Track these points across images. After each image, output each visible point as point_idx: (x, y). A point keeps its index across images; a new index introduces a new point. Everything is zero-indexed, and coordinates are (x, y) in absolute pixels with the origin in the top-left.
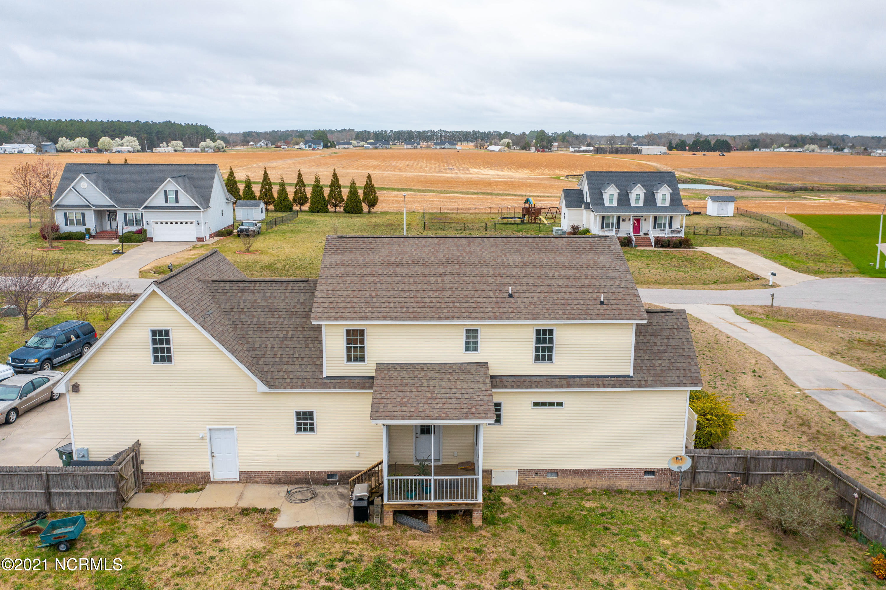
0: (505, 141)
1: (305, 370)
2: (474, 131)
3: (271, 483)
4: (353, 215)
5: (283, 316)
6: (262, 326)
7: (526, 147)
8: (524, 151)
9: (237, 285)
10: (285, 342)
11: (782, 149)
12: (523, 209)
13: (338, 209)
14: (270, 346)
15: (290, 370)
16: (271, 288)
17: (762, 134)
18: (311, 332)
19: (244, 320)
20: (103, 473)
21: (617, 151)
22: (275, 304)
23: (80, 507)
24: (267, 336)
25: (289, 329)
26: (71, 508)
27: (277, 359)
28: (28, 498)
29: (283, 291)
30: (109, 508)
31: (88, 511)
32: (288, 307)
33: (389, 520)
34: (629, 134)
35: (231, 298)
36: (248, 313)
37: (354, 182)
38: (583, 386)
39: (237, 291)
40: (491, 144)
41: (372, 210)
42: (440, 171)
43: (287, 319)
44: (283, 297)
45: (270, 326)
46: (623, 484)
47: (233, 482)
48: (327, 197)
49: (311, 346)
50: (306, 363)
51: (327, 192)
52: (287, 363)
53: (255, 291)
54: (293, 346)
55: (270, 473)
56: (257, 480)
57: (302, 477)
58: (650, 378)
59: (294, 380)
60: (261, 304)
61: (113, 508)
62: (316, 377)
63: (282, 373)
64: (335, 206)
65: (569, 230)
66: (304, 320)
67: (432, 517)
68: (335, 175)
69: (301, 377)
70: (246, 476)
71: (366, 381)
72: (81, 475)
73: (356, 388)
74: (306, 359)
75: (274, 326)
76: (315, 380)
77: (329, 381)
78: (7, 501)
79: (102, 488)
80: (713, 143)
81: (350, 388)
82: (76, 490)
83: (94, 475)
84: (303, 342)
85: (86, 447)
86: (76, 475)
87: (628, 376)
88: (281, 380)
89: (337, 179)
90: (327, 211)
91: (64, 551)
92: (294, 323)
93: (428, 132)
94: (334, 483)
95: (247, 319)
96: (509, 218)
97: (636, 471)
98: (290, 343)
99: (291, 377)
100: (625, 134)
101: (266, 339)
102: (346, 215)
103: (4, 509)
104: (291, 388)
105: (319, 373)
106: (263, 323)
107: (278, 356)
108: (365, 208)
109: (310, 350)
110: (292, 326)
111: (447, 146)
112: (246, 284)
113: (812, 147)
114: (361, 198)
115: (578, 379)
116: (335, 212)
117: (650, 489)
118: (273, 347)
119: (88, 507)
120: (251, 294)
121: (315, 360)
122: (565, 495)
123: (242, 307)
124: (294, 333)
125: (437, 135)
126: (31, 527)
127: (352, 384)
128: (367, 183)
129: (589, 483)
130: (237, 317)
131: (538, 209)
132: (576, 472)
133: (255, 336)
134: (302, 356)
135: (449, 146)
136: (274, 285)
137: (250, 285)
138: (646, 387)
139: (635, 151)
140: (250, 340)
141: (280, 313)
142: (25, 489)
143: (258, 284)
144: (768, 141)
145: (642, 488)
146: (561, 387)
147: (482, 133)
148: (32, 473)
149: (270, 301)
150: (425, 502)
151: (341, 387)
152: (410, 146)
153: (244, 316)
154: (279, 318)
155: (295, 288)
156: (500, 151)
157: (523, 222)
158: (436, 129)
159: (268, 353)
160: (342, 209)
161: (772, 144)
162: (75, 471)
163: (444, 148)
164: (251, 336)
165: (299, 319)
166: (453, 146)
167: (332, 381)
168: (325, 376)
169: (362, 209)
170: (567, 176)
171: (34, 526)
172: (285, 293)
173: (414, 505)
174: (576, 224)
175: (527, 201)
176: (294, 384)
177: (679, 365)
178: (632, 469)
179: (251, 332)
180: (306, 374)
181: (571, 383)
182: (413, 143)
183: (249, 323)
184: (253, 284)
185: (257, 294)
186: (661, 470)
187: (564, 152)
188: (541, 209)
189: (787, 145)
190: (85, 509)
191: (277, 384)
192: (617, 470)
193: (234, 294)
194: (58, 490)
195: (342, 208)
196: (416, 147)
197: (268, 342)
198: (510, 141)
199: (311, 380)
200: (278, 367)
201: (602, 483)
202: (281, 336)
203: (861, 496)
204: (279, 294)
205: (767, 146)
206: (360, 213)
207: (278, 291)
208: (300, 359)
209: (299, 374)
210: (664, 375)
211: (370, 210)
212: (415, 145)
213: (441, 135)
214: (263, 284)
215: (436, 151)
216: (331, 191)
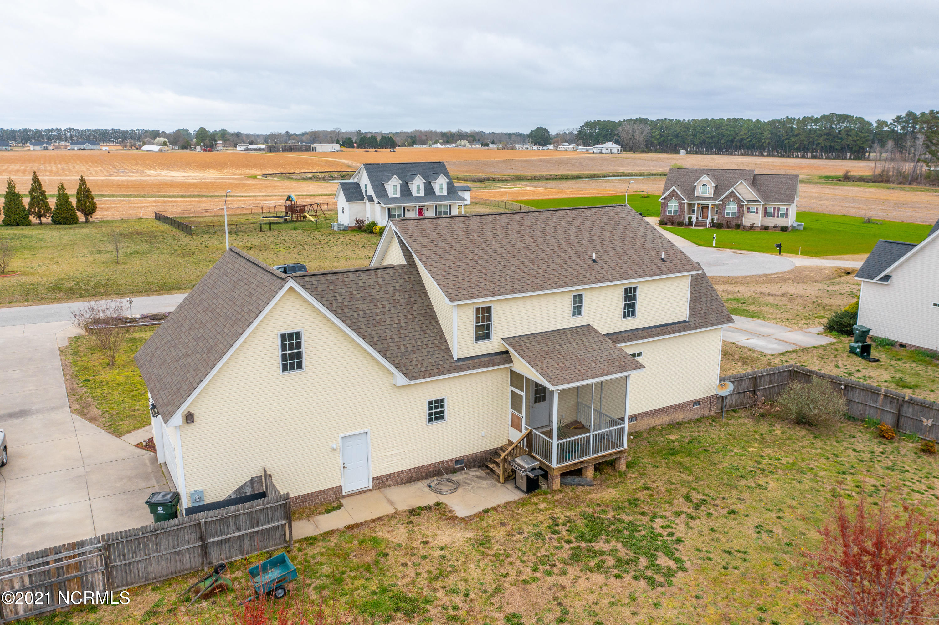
0: (161, 139)
1: (434, 356)
2: (113, 129)
3: (403, 483)
4: (66, 226)
5: (387, 306)
6: (372, 318)
7: (186, 146)
8: (185, 150)
9: (323, 278)
10: (402, 332)
11: (439, 145)
12: (286, 206)
13: (44, 220)
14: (388, 337)
15: (420, 358)
16: (360, 278)
17: (416, 131)
18: (422, 318)
19: (349, 314)
20: (272, 505)
21: (290, 149)
22: (373, 294)
23: (242, 553)
24: (381, 327)
25: (399, 318)
26: (231, 557)
27: (403, 350)
28: (178, 559)
29: (375, 280)
30: (277, 545)
31: (252, 554)
32: (387, 296)
33: (557, 483)
34: (287, 132)
35: (324, 292)
36: (350, 307)
37: (63, 187)
38: (659, 335)
39: (327, 285)
40: (144, 144)
41: (91, 220)
42: (111, 175)
43: (392, 308)
44: (377, 286)
45: (379, 317)
46: (680, 417)
47: (365, 491)
48: (27, 207)
49: (428, 331)
50: (432, 349)
51: (26, 201)
52: (414, 352)
53: (346, 283)
54: (411, 334)
55: (402, 472)
56: (389, 483)
57: (432, 470)
58: (700, 321)
59: (430, 368)
60: (358, 295)
61: (280, 544)
62: (447, 362)
63: (414, 363)
64: (39, 216)
65: (353, 224)
66: (409, 307)
67: (590, 472)
68: (36, 179)
69: (434, 364)
70: (378, 481)
71: (494, 357)
72: (245, 514)
73: (488, 366)
74: (430, 346)
75: (382, 316)
76: (449, 365)
77: (461, 363)
78: (150, 569)
79: (268, 523)
80: (379, 139)
81: (483, 367)
82: (239, 534)
83: (260, 510)
84: (419, 329)
85: (200, 489)
86: (239, 515)
87: (685, 321)
88: (417, 370)
89: (40, 184)
90: (29, 224)
91: (283, 596)
92: (401, 311)
93: (52, 130)
94: (461, 469)
95: (354, 313)
96: (275, 217)
97: (688, 403)
98: (407, 331)
99: (425, 365)
100: (283, 132)
101: (382, 331)
102: (54, 226)
103: (146, 580)
104: (430, 376)
105: (448, 357)
106: (371, 315)
107: (402, 346)
108: (81, 217)
109: (430, 336)
110: (400, 315)
111: (87, 146)
112: (334, 277)
113: (464, 142)
114: (74, 204)
115: (653, 329)
116: (41, 224)
117: (697, 416)
118: (393, 339)
119: (251, 550)
120: (343, 287)
121: (439, 345)
122: (645, 435)
123: (340, 301)
124: (406, 321)
125: (65, 135)
126: (214, 586)
127: (483, 363)
128: (80, 187)
129: (657, 421)
130: (340, 312)
131: (301, 206)
132: (649, 414)
133: (369, 329)
134: (425, 343)
135: (90, 147)
136: (362, 274)
137: (337, 277)
138: (700, 328)
139: (309, 149)
140: (365, 334)
141: (383, 303)
142: (174, 547)
143: (345, 275)
144: (424, 138)
145: (692, 417)
146: (645, 338)
147: (123, 132)
148: (185, 525)
149: (366, 291)
150: (585, 458)
151: (475, 367)
152: (38, 148)
153: (348, 311)
154: (384, 307)
155: (385, 275)
156: (160, 151)
157: (286, 220)
158: (63, 127)
159: (391, 344)
160: (49, 220)
161: (427, 140)
162: (238, 510)
163: (84, 149)
164: (365, 330)
165: (404, 307)
166: (95, 147)
167: (464, 363)
168: (456, 359)
169: (77, 218)
170: (264, 175)
171: (218, 583)
172: (377, 282)
173: (577, 463)
174: (360, 217)
175: (289, 199)
176: (431, 372)
177: (713, 307)
178: (686, 403)
179: (363, 326)
180: (437, 360)
181: (651, 333)
182: (42, 144)
183: (356, 317)
184: (340, 276)
185: (349, 286)
186: (704, 399)
187: (230, 151)
188: (304, 206)
189: (441, 141)
190: (248, 553)
191: (415, 374)
192: (676, 405)
193: (325, 289)
194: (216, 539)
195: (50, 218)
196: (46, 149)
197: (385, 334)
198: (167, 140)
199: (445, 365)
200: (407, 357)
201: (665, 419)
202: (395, 326)
203: (846, 386)
204: (372, 284)
205: (424, 143)
206: (76, 223)
207: (370, 281)
208: (425, 347)
209: (430, 361)
210: (708, 316)
211: (87, 219)
212: (45, 145)
213: (71, 134)
214: (351, 275)
215: (74, 152)
216: (33, 199)
